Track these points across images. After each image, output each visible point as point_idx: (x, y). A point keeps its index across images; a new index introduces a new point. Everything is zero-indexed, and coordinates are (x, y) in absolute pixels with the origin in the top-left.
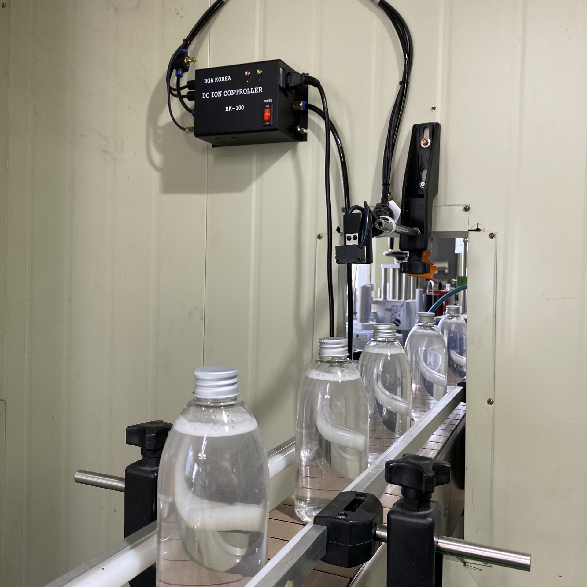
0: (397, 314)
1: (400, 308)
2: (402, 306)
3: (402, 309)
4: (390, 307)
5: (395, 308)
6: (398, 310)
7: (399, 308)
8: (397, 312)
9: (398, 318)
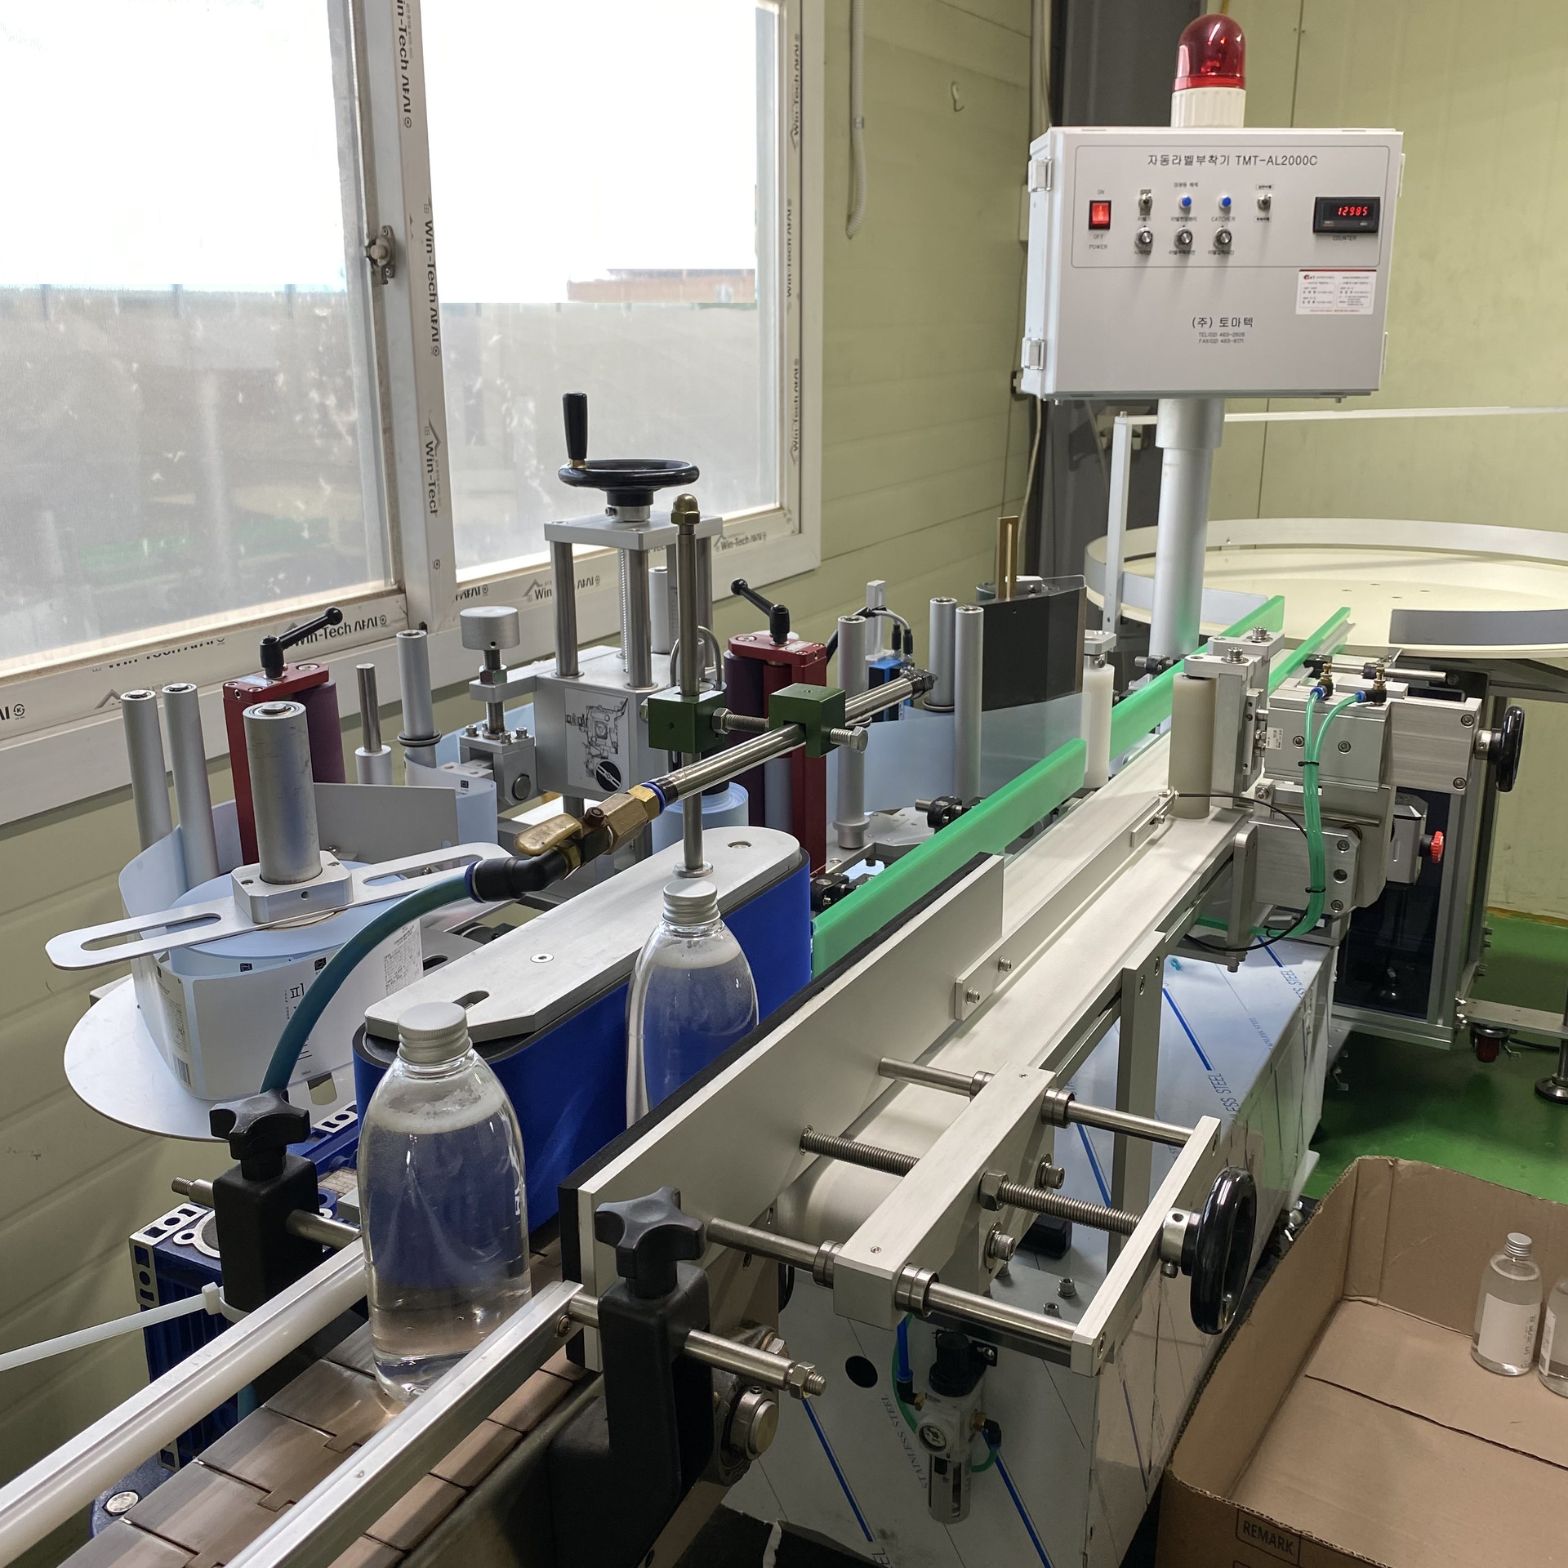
0: (608, 741)
1: (616, 719)
2: (621, 710)
3: (623, 723)
4: (580, 711)
5: (600, 716)
6: (611, 724)
7: (613, 716)
8: (607, 733)
9: (613, 759)
